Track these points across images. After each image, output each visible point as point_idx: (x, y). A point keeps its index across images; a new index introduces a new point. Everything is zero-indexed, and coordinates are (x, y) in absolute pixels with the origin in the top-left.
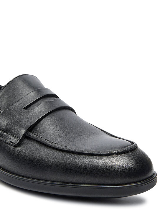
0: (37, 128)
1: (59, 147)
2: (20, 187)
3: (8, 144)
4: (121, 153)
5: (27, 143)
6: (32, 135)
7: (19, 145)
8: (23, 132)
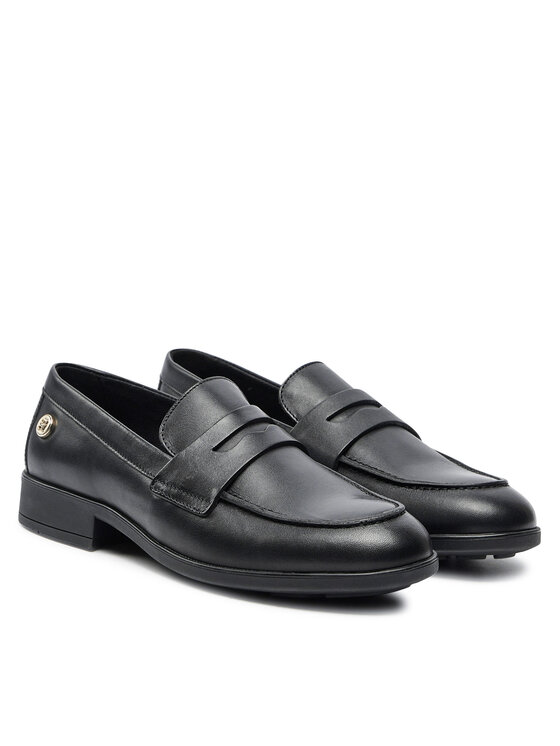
0: (237, 485)
1: (275, 516)
2: (208, 582)
3: (192, 513)
4: (372, 523)
5: (221, 510)
6: (230, 497)
7: (209, 514)
8: (214, 492)
